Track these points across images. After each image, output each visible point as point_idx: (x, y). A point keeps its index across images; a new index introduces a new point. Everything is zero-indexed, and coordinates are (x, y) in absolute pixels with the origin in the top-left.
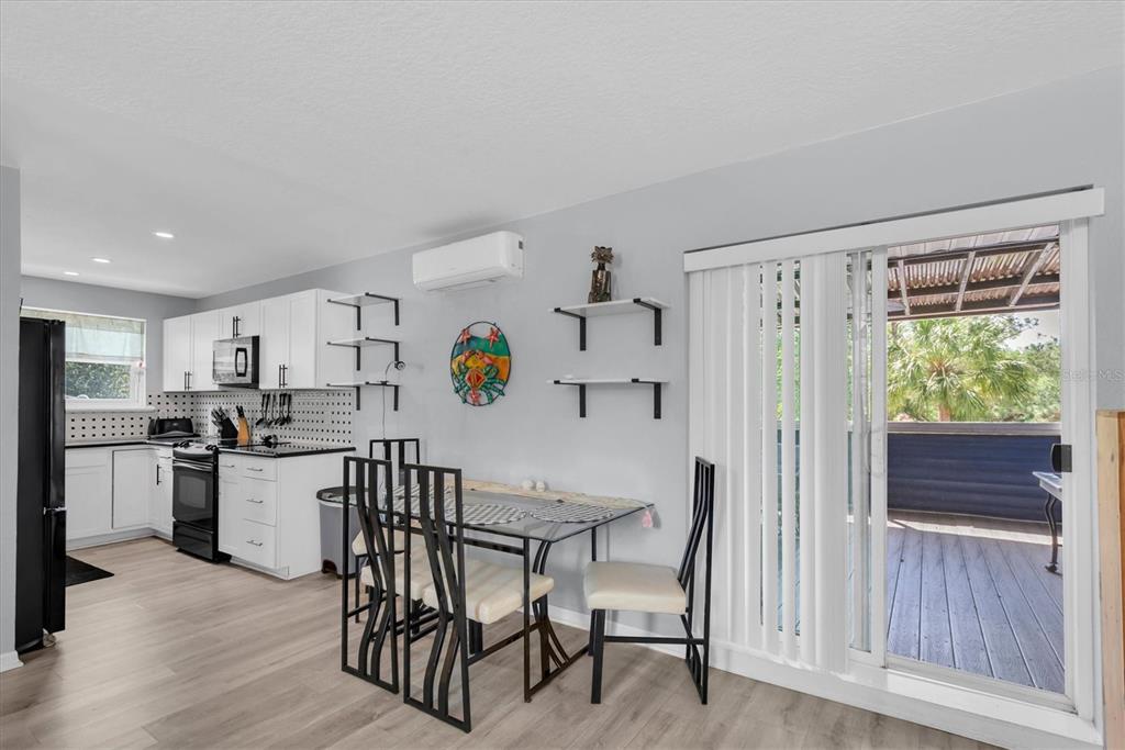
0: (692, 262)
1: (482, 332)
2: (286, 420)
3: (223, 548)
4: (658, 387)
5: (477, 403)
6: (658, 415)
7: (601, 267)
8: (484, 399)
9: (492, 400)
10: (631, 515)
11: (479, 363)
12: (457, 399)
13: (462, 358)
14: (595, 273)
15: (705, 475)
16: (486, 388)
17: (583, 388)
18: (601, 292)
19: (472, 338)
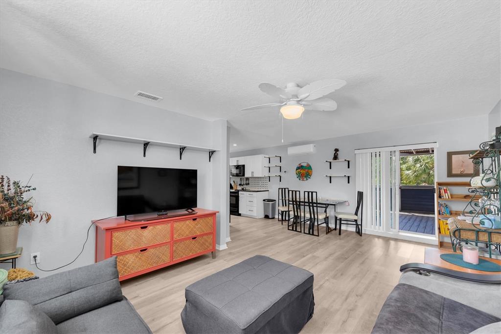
0: (356, 152)
1: (305, 165)
2: (248, 184)
3: (240, 213)
4: (349, 177)
5: (303, 180)
6: (349, 183)
7: (336, 153)
8: (305, 179)
9: (307, 180)
10: (341, 203)
11: (304, 171)
12: (298, 179)
13: (299, 170)
14: (335, 154)
15: (360, 195)
16: (306, 177)
17: (330, 177)
18: (335, 158)
19: (302, 166)
